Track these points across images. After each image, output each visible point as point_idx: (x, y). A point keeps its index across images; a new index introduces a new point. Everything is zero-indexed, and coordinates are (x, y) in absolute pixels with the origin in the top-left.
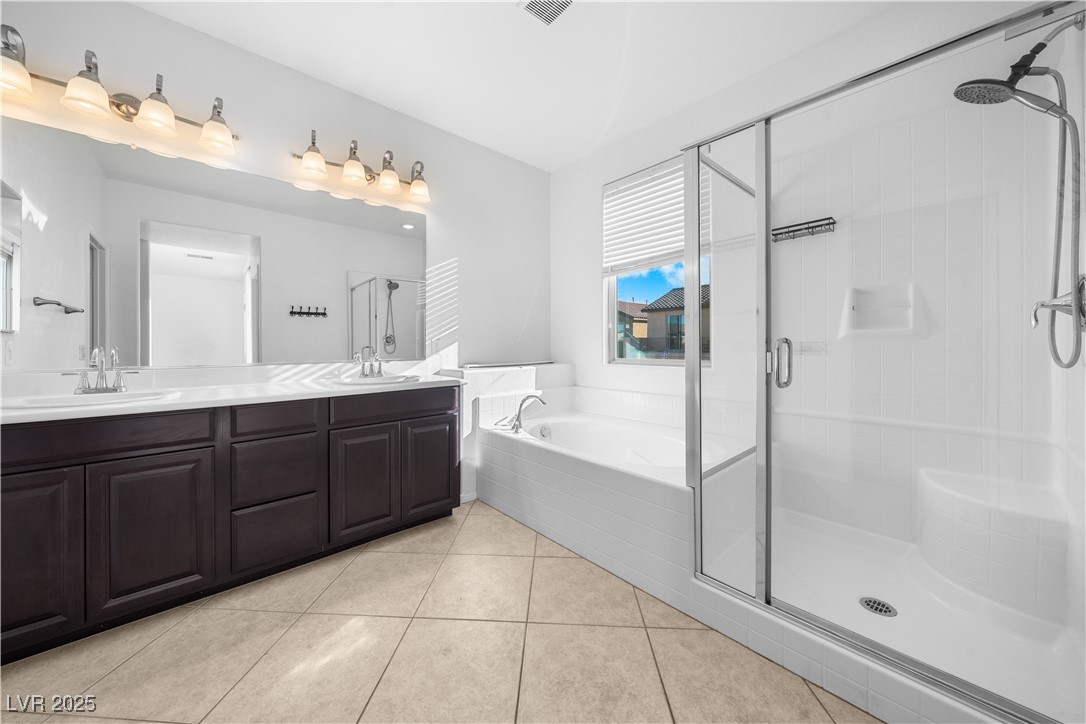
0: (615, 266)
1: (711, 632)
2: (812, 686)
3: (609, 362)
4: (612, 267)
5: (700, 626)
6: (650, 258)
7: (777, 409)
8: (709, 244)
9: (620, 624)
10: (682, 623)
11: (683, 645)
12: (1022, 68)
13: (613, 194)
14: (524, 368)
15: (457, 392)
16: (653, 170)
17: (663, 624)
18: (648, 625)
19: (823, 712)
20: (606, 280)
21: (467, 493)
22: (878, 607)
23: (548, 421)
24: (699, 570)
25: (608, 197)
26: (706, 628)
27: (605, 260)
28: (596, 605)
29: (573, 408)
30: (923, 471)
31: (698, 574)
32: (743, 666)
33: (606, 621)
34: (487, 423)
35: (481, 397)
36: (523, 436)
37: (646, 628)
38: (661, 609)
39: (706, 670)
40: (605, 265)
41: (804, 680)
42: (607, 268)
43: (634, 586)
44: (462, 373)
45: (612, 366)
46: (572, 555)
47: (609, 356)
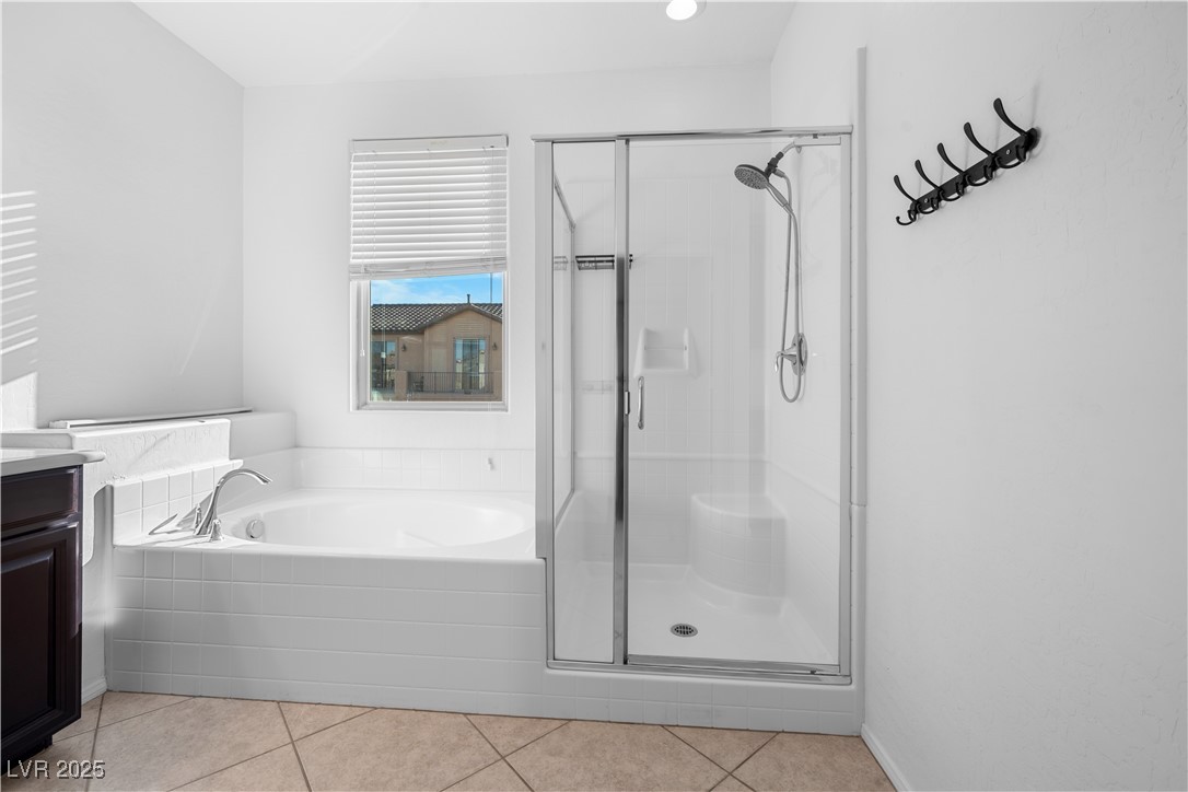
0: (372, 265)
1: (572, 724)
2: (670, 729)
3: (358, 408)
4: (366, 266)
5: (558, 723)
6: (427, 263)
7: (633, 452)
8: (504, 259)
9: (471, 771)
10: (539, 729)
11: (551, 755)
12: (772, 167)
13: (368, 158)
14: (208, 422)
15: (75, 479)
16: (433, 143)
17: (520, 742)
18: (504, 753)
19: (686, 746)
20: (354, 284)
21: (92, 684)
22: (684, 630)
23: (260, 510)
24: (551, 657)
25: (357, 159)
26: (564, 722)
27: (353, 254)
28: (429, 764)
29: (295, 484)
30: (694, 498)
31: (551, 661)
32: (613, 743)
33: (452, 777)
34: (130, 533)
35: (117, 484)
36: (228, 543)
37: (503, 758)
38: (509, 725)
39: (585, 769)
40: (353, 261)
41: (662, 726)
42: (359, 266)
43: (465, 714)
44: (71, 438)
45: (362, 413)
46: (358, 711)
47: (358, 398)
